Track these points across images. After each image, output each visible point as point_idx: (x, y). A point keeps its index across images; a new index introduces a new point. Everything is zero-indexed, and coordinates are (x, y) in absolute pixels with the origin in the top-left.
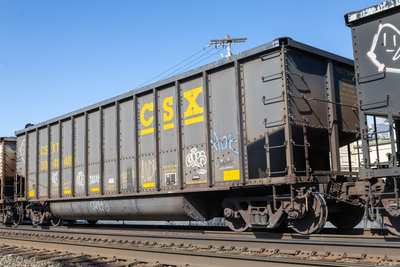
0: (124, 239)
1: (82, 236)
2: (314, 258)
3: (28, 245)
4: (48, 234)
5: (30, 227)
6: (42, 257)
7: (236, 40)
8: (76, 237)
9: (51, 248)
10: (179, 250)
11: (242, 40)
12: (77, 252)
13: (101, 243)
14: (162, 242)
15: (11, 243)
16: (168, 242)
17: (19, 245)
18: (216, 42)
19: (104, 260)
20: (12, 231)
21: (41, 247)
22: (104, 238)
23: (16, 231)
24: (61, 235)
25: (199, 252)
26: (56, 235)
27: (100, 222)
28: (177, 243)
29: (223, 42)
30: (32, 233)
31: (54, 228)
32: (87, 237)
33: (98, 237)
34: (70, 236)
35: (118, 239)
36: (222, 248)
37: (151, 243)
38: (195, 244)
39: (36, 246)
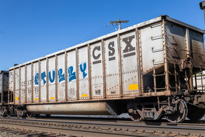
0: (65, 124)
1: (43, 123)
2: (163, 135)
3: (15, 127)
4: (25, 121)
5: (16, 118)
6: (22, 133)
7: (123, 22)
8: (40, 123)
9: (27, 129)
10: (93, 130)
11: (127, 22)
12: (40, 131)
13: (53, 127)
14: (84, 126)
15: (6, 126)
16: (87, 126)
17: (10, 127)
18: (113, 22)
19: (54, 135)
20: (7, 120)
21: (22, 128)
22: (54, 123)
23: (9, 120)
24: (32, 122)
25: (103, 131)
26: (29, 122)
27: (52, 115)
28: (92, 126)
29: (117, 22)
30: (17, 120)
31: (28, 118)
32: (46, 123)
33: (51, 123)
34: (37, 122)
35: (61, 124)
36: (115, 129)
37: (79, 126)
38: (101, 127)
39: (19, 127)
